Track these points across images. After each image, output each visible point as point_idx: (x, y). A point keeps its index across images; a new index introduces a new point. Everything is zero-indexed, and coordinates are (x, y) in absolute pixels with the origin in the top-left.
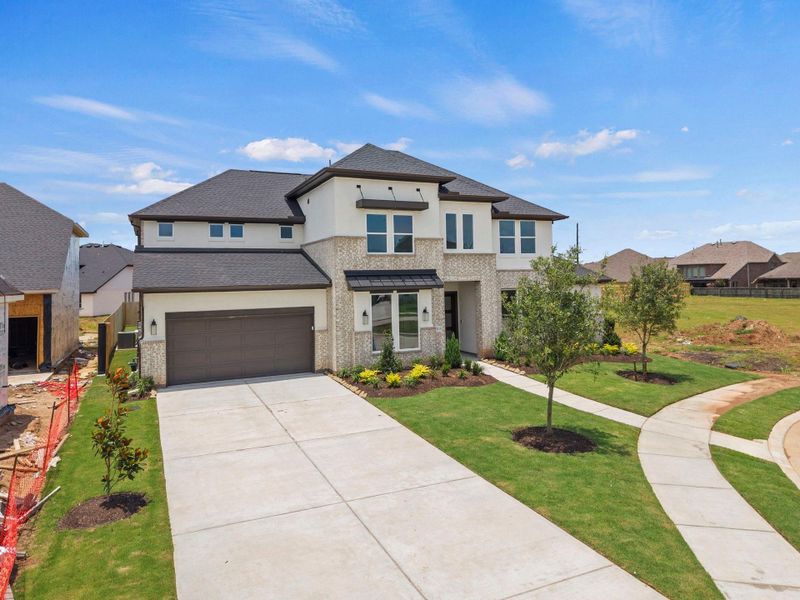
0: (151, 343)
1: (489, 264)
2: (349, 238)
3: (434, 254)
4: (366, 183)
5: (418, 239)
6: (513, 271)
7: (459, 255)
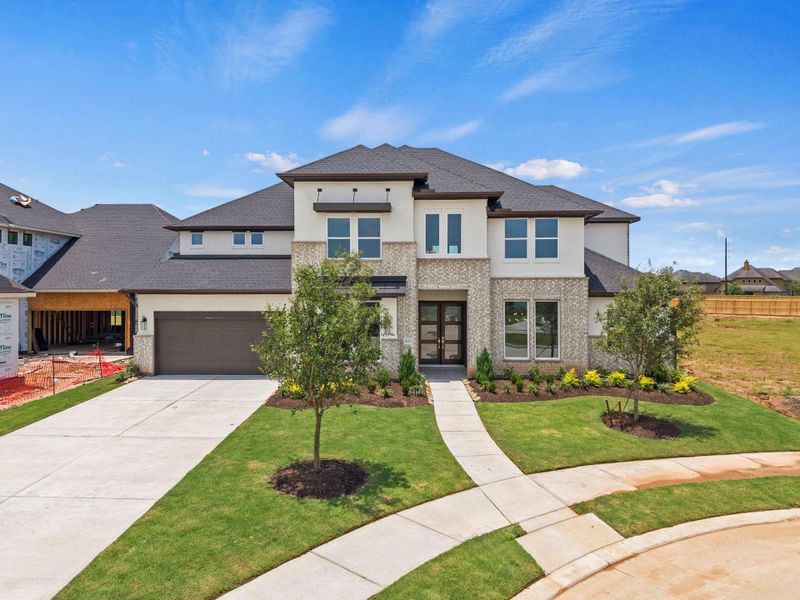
0: (142, 336)
1: (481, 271)
2: (306, 243)
3: (405, 259)
4: (327, 186)
5: (386, 243)
6: (522, 279)
7: (441, 260)
